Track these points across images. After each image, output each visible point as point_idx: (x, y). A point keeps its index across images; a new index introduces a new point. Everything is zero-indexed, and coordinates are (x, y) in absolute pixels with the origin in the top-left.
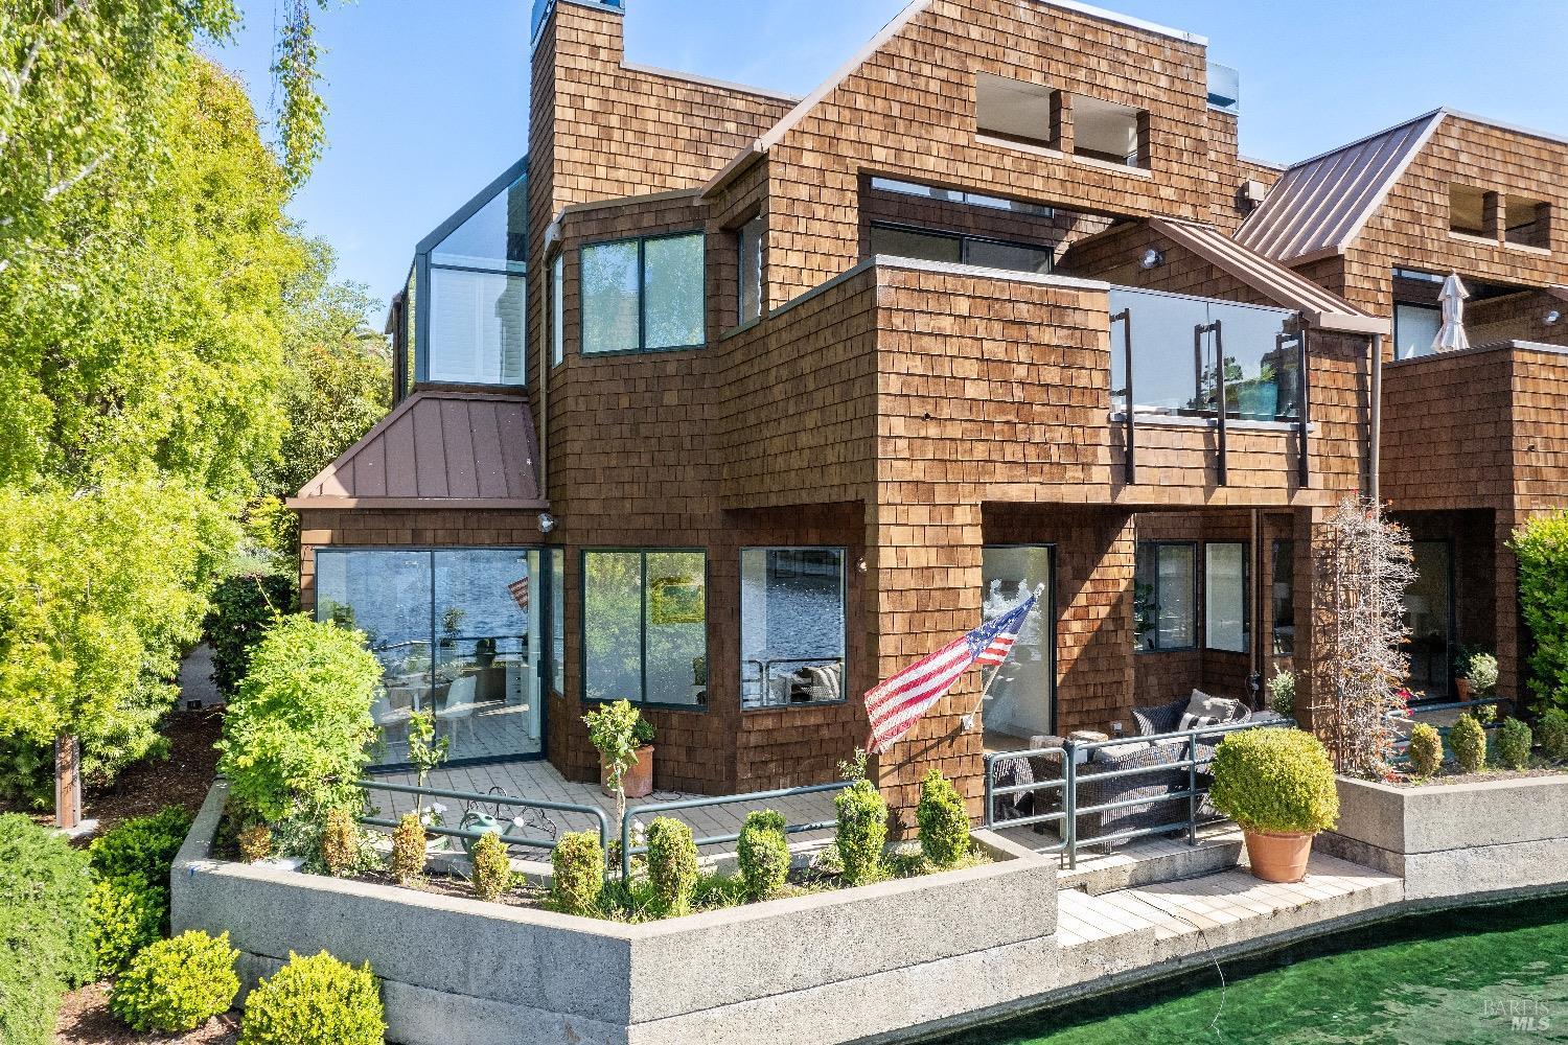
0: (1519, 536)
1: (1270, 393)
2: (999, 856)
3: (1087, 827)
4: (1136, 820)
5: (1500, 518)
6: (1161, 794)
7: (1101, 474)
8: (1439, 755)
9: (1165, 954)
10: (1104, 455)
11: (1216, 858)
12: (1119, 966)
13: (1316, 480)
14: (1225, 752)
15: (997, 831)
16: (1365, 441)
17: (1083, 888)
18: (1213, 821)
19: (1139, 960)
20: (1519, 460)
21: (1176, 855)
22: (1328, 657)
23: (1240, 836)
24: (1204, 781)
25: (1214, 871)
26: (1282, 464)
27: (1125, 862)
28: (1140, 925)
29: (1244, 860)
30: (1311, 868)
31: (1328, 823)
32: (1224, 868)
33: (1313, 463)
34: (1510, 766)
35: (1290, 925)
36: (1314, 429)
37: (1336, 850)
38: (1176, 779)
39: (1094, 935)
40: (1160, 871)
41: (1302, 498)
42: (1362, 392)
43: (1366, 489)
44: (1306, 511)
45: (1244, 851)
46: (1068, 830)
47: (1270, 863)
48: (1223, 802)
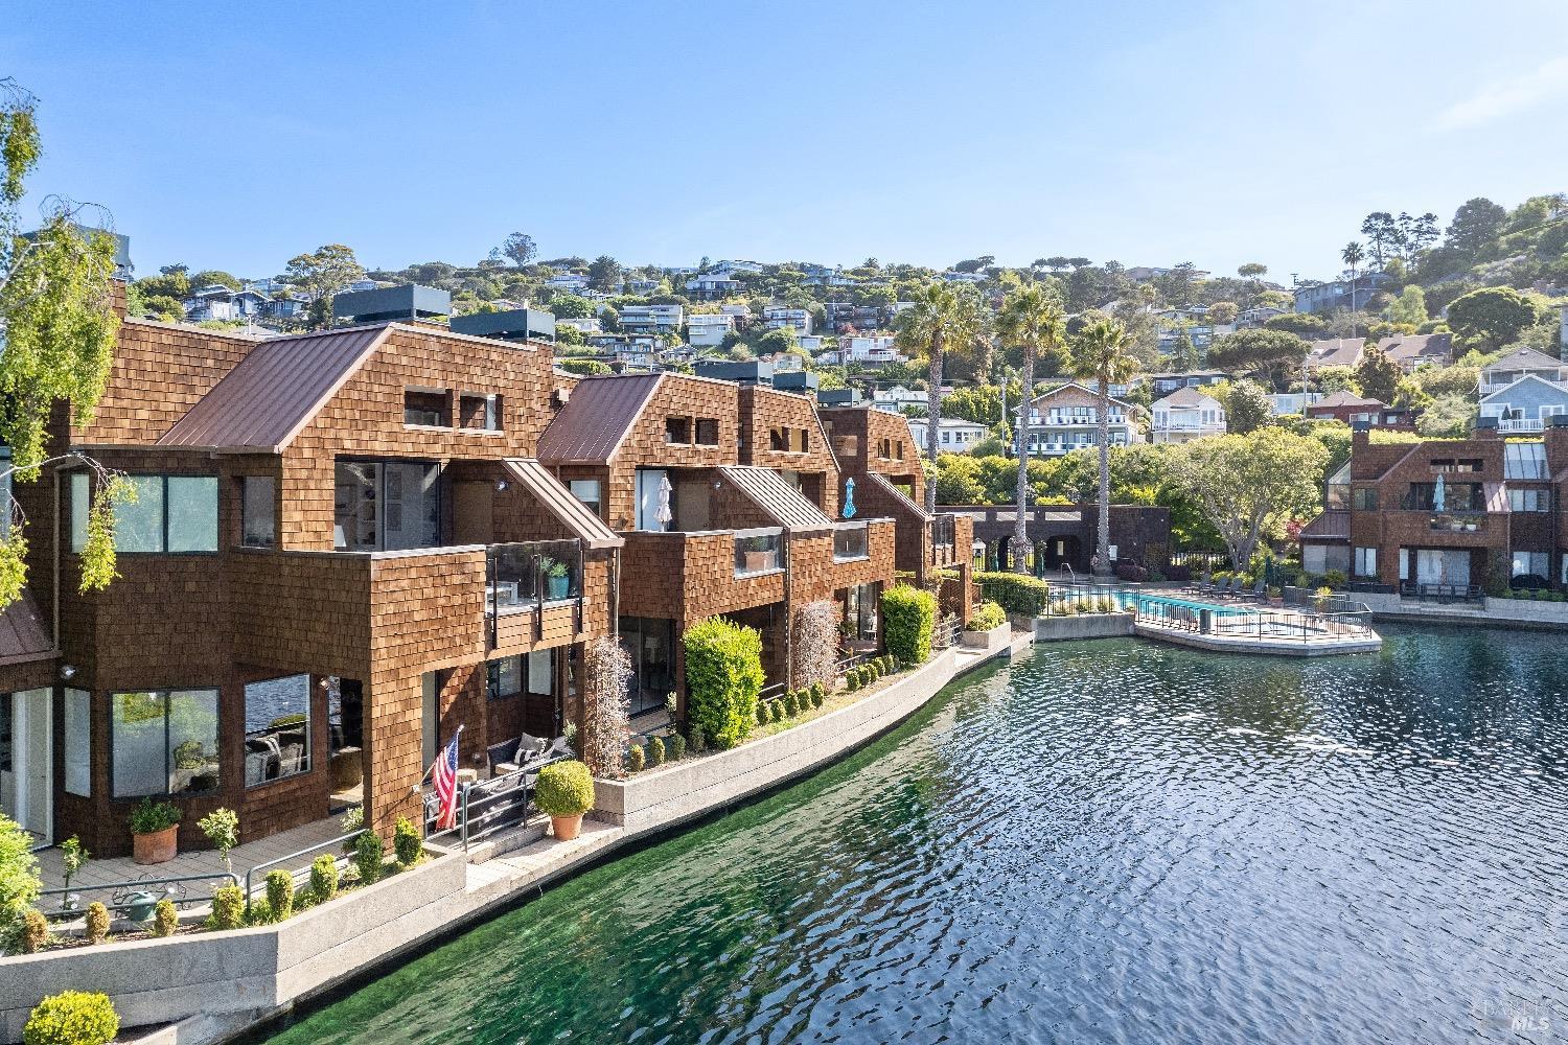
0: (686, 636)
1: (566, 582)
2: (436, 855)
3: (473, 830)
4: (495, 822)
5: (678, 625)
6: (507, 805)
7: (481, 647)
8: (643, 761)
9: (516, 886)
10: (482, 636)
11: (539, 833)
12: (494, 897)
13: (587, 626)
14: (541, 778)
15: (431, 841)
16: (612, 602)
17: (472, 862)
18: (532, 814)
19: (504, 892)
20: (687, 595)
21: (519, 835)
22: (592, 718)
23: (549, 819)
24: (531, 794)
25: (536, 840)
26: (569, 622)
27: (489, 845)
28: (503, 875)
29: (550, 831)
30: (583, 830)
31: (590, 807)
32: (541, 838)
33: (585, 618)
34: (676, 759)
35: (573, 860)
36: (587, 600)
37: (597, 817)
38: (516, 796)
39: (483, 884)
40: (510, 844)
41: (580, 638)
42: (610, 577)
43: (611, 630)
44: (583, 643)
45: (551, 827)
46: (464, 833)
47: (563, 831)
48: (540, 804)
